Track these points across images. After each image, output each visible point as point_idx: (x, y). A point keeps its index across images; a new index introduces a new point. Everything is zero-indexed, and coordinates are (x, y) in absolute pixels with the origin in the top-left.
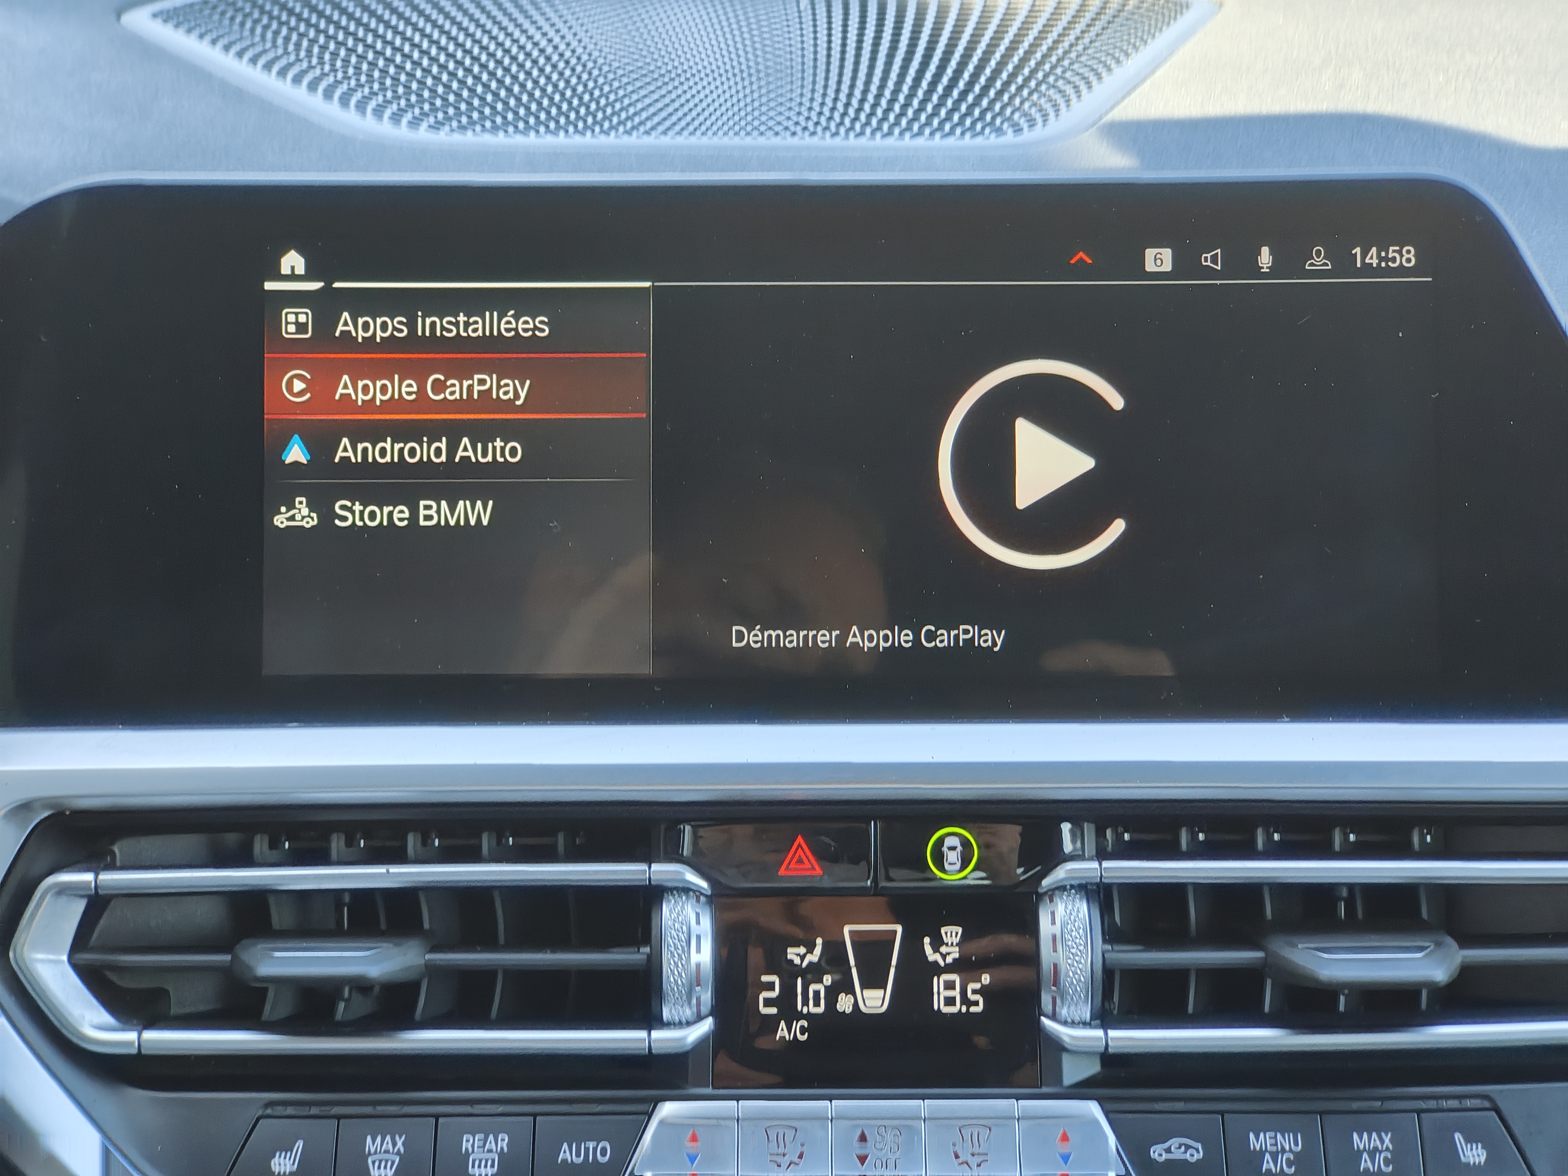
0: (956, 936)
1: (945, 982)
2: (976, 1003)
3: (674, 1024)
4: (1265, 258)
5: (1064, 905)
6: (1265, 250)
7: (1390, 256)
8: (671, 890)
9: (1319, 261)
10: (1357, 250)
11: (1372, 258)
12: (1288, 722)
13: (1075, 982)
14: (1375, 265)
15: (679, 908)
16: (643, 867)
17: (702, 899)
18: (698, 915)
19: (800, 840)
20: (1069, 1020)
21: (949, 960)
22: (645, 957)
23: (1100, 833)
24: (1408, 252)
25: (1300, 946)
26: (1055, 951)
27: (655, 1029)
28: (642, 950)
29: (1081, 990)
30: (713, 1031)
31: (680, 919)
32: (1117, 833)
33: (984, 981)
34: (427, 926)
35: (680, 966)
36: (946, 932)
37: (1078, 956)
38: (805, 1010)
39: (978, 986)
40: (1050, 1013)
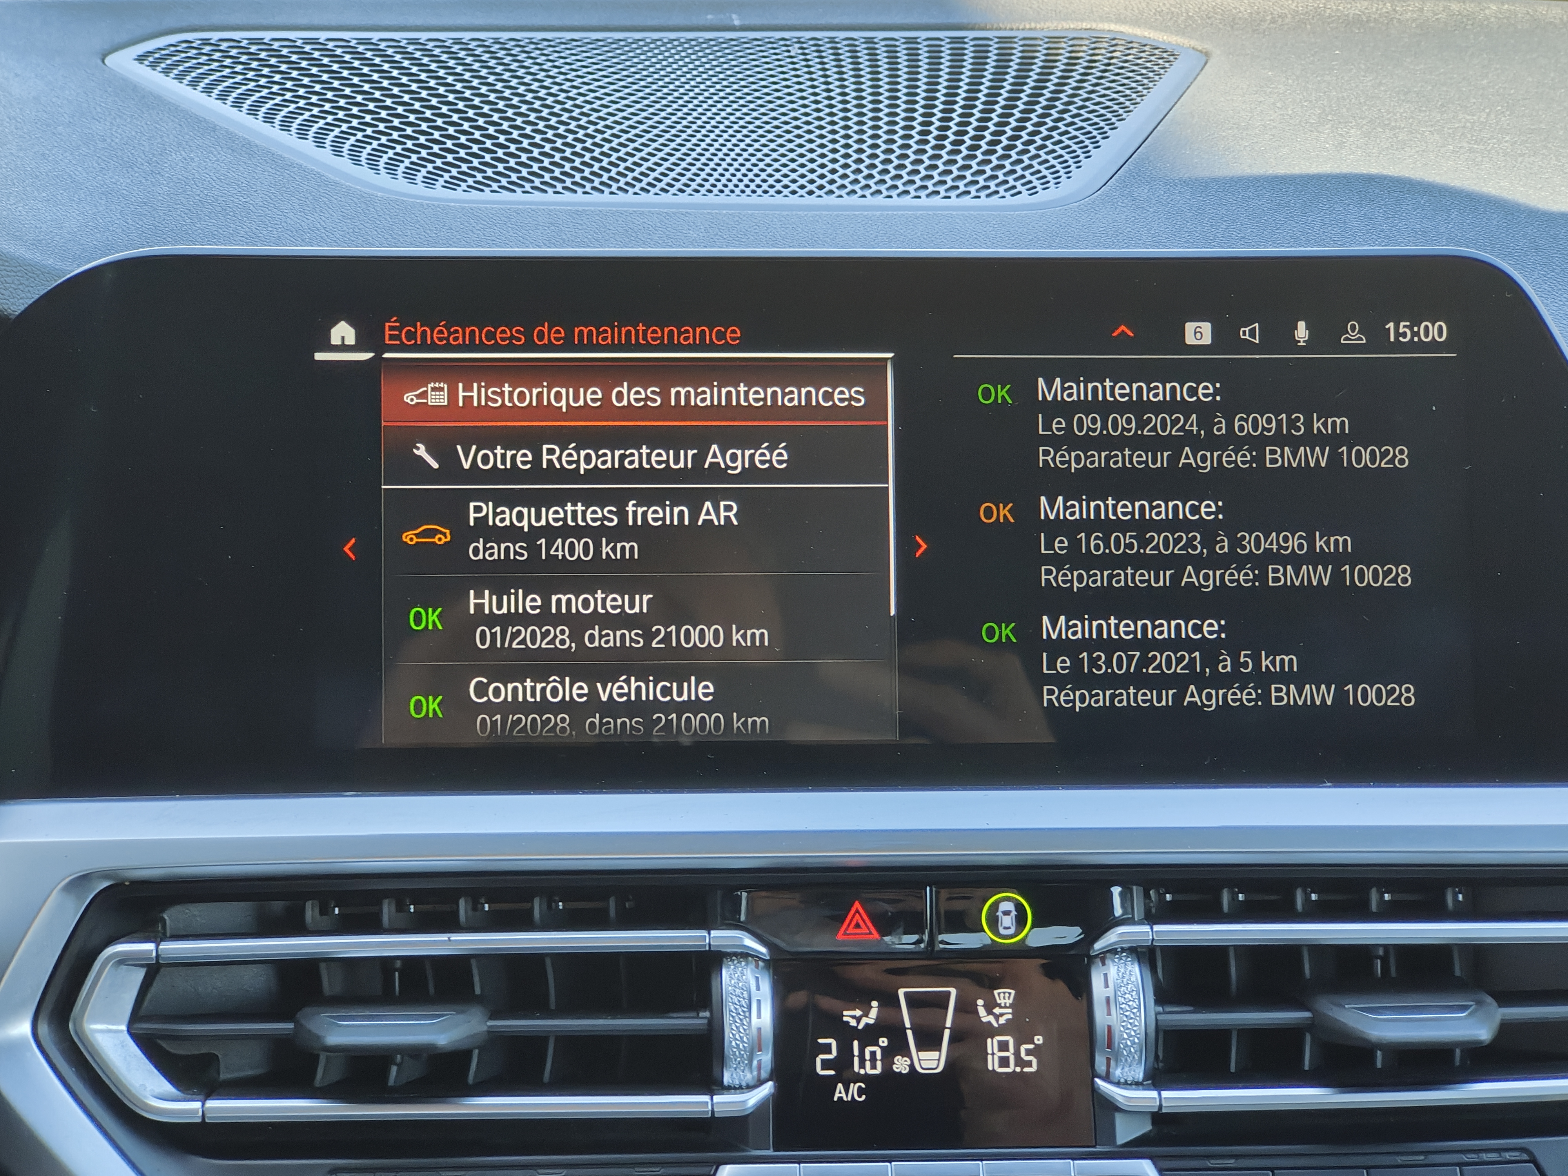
0: (1009, 998)
1: (999, 1042)
2: (1029, 1064)
3: (735, 1088)
4: (1302, 332)
5: (1116, 967)
6: (1302, 325)
7: (1423, 331)
8: (731, 955)
9: (1354, 335)
10: (1391, 325)
11: (1406, 334)
12: (1330, 787)
13: (1129, 1043)
14: (1408, 340)
15: (739, 973)
16: (704, 933)
17: (761, 963)
18: (757, 978)
19: (857, 905)
20: (1122, 1080)
21: (1002, 1021)
22: (705, 1021)
23: (1147, 896)
24: (1440, 327)
25: (1347, 1007)
26: (1109, 1014)
27: (716, 1094)
28: (701, 1014)
29: (1136, 1051)
30: (773, 1095)
31: (740, 984)
32: (1160, 894)
33: (1036, 1042)
34: (478, 991)
35: (742, 1030)
36: (999, 994)
37: (1132, 1018)
38: (862, 1072)
39: (1031, 1046)
40: (1104, 1074)
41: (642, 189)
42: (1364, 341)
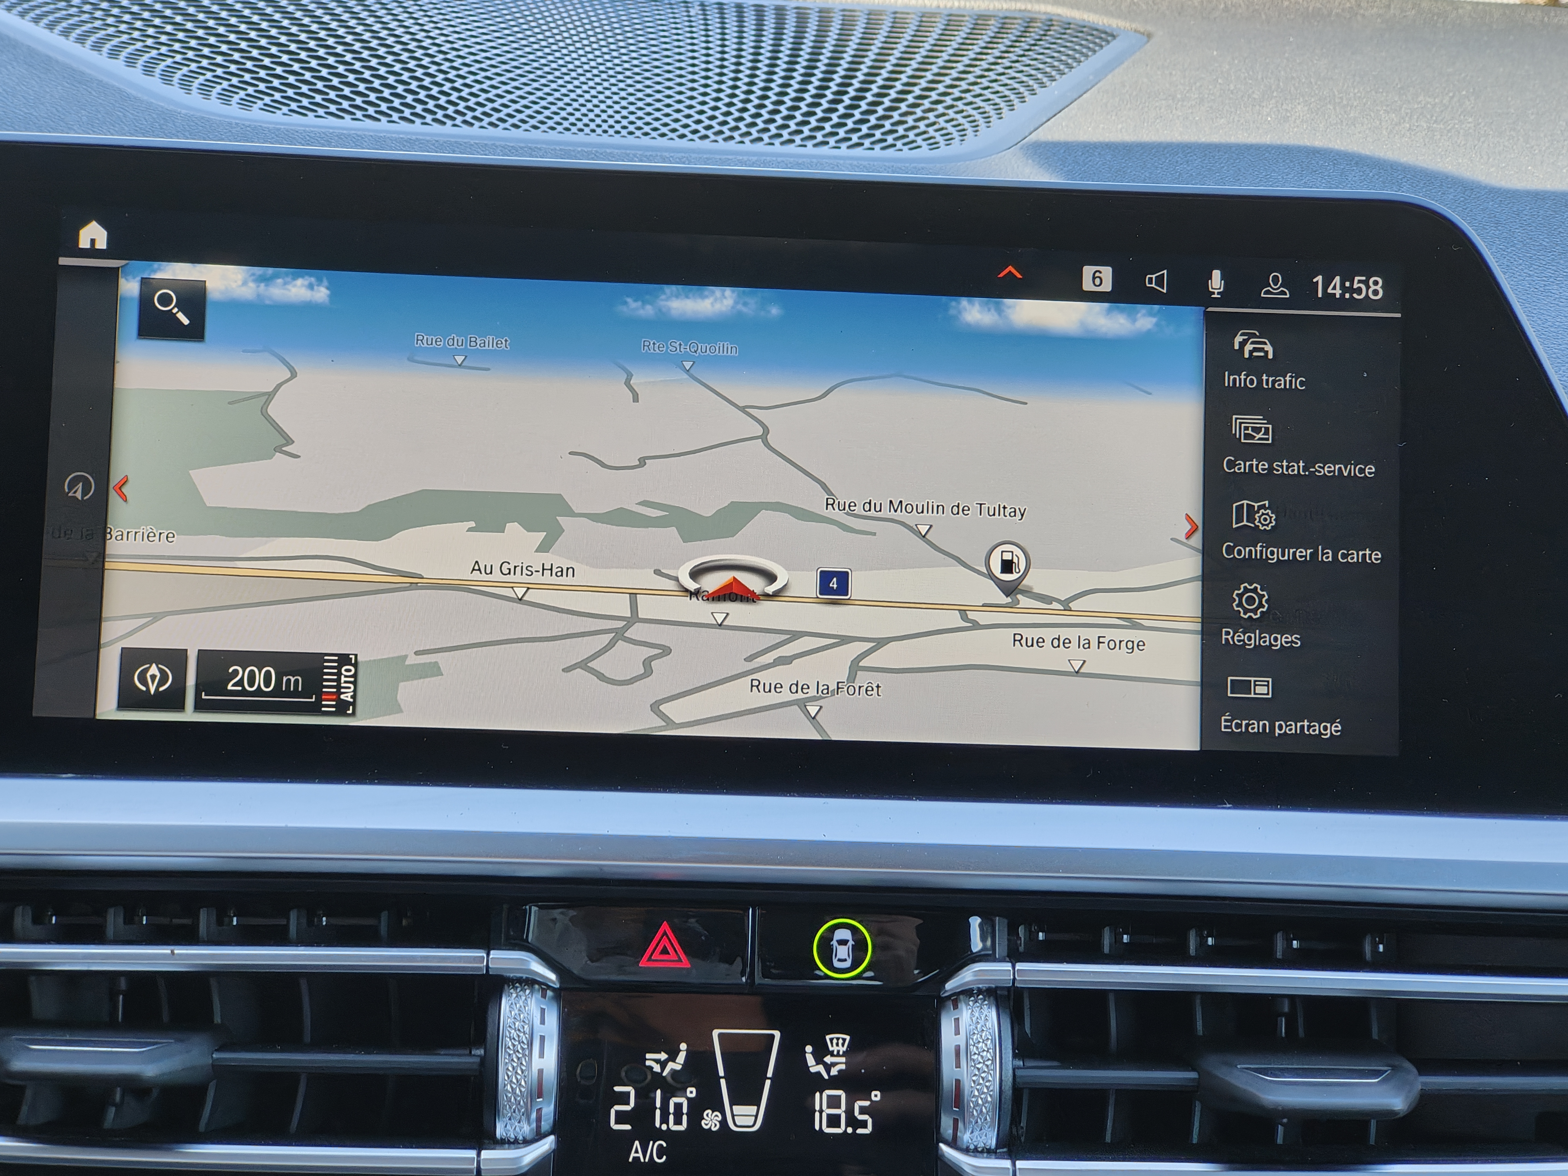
0: (843, 1045)
1: (829, 1096)
2: (864, 1124)
3: (509, 1143)
4: (1217, 282)
5: (970, 1011)
6: (1216, 274)
7: (1355, 286)
8: (513, 981)
9: (1276, 289)
10: (1319, 279)
11: (1334, 288)
12: (1229, 808)
13: (980, 1102)
14: (1338, 296)
15: (521, 1003)
16: (482, 954)
17: (549, 993)
18: (543, 1011)
19: (665, 926)
20: (972, 1147)
21: (834, 1072)
22: (478, 1060)
23: (1012, 930)
24: (1376, 283)
25: (1239, 1066)
26: (958, 1065)
27: (486, 1149)
28: (474, 1052)
29: (987, 1112)
30: (554, 1151)
31: (522, 1016)
32: (1030, 931)
33: (874, 1098)
34: (218, 1020)
35: (519, 1072)
36: (831, 1040)
37: (984, 1072)
38: (664, 1127)
39: (867, 1103)
40: (950, 1138)
41: (491, 124)
42: (1288, 296)
